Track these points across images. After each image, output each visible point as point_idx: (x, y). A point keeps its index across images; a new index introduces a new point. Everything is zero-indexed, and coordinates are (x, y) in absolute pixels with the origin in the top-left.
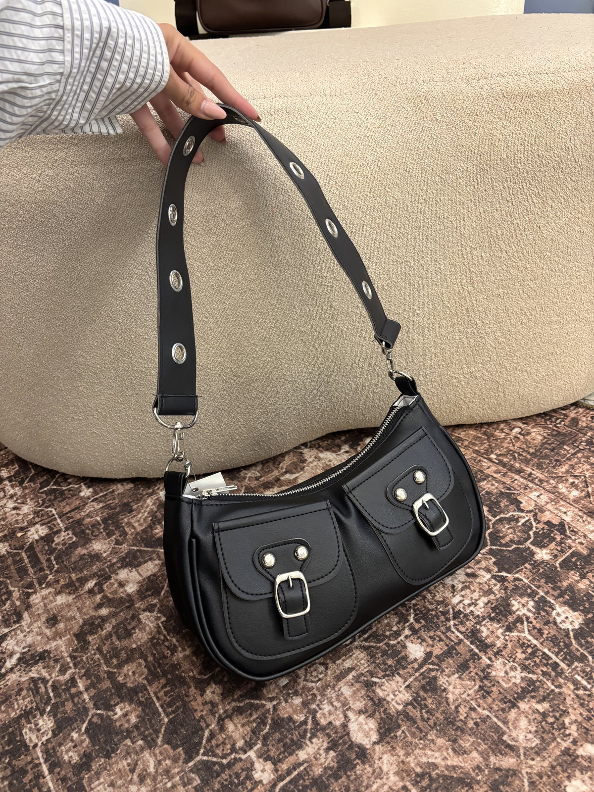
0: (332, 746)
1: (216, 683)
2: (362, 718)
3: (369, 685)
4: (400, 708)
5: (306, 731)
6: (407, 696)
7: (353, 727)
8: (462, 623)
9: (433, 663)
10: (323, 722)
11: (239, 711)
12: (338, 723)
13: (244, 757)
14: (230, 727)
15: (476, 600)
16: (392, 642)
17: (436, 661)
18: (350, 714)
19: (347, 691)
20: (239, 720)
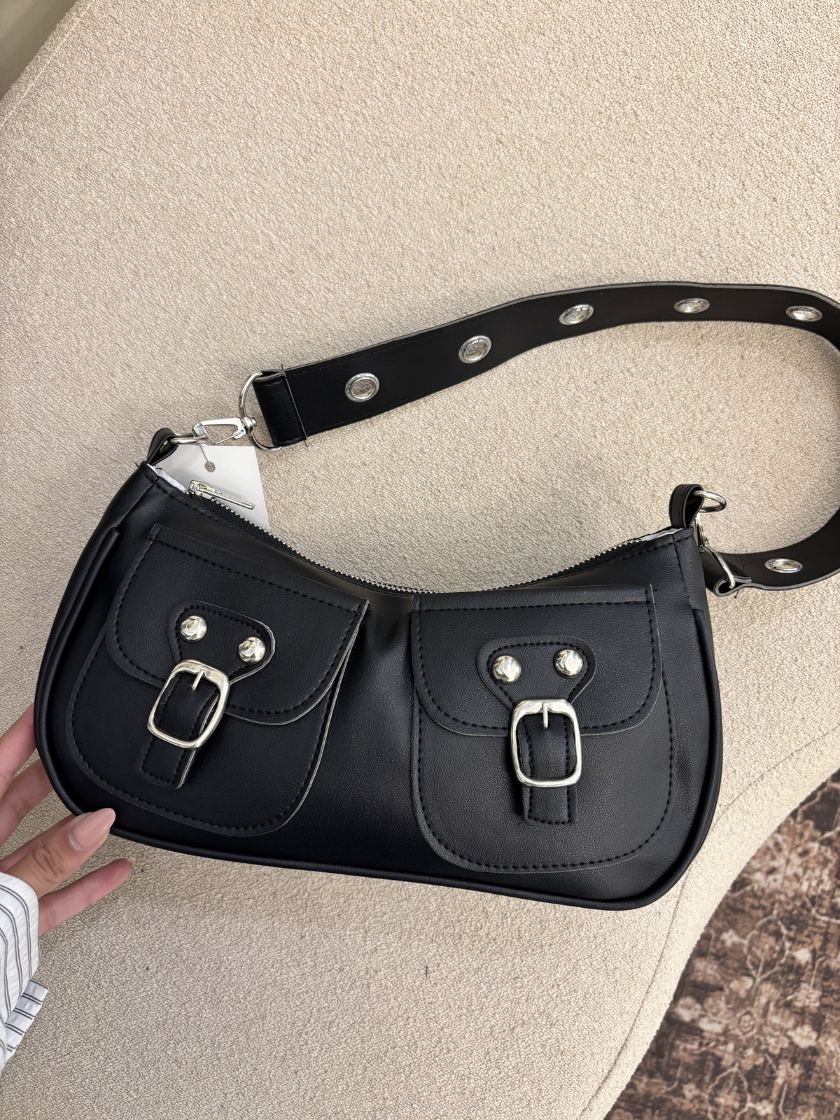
0: (794, 1061)
1: (686, 1083)
2: (799, 1030)
3: (788, 1005)
4: (817, 1004)
5: (770, 1066)
6: (817, 993)
7: (797, 1040)
8: (821, 906)
9: (820, 956)
10: (777, 1052)
11: (719, 1088)
12: (786, 1045)
13: (745, 1110)
14: (721, 1100)
15: (821, 876)
16: (783, 961)
17: (821, 953)
18: (790, 1033)
19: (776, 1020)
20: (724, 1092)
